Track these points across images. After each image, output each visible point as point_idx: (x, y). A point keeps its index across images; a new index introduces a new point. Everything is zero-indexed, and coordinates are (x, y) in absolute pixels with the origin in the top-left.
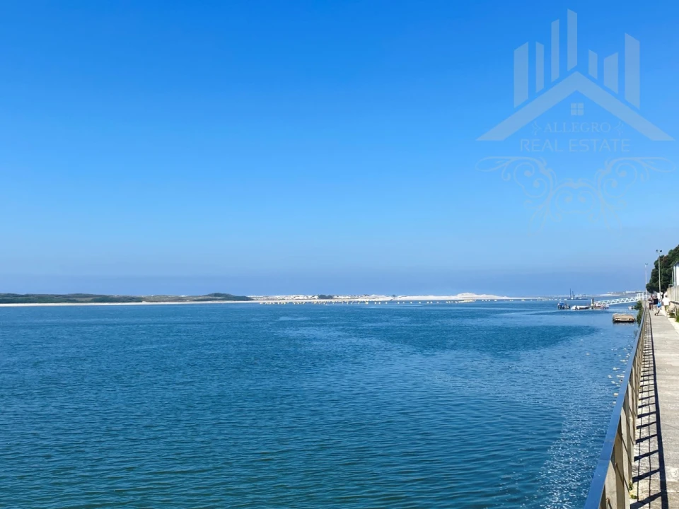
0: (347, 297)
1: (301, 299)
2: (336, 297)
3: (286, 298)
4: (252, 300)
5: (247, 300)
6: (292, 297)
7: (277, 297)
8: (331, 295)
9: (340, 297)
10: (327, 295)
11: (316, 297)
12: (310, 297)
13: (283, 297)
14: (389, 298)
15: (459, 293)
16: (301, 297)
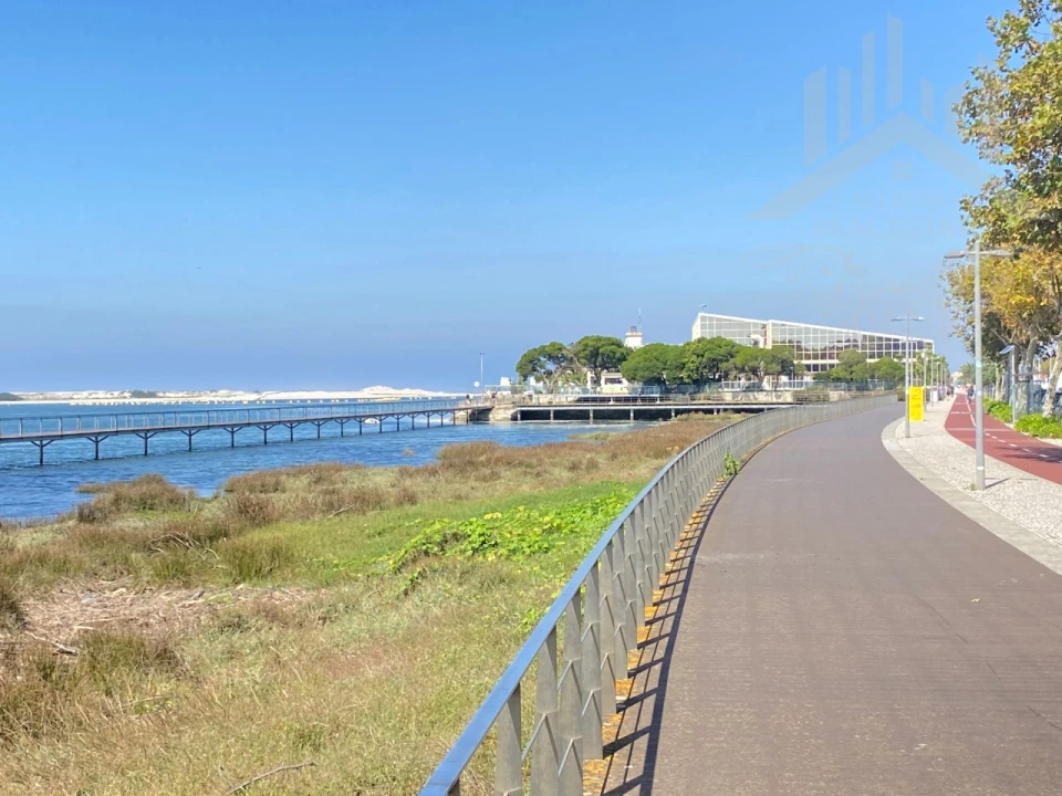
0: (181, 394)
1: (103, 398)
2: (161, 394)
3: (75, 397)
4: (21, 399)
5: (15, 400)
6: (85, 394)
7: (60, 394)
8: (151, 390)
9: (168, 394)
10: (145, 391)
11: (127, 394)
12: (116, 394)
13: (70, 394)
14: (253, 397)
15: (366, 386)
16: (101, 394)
